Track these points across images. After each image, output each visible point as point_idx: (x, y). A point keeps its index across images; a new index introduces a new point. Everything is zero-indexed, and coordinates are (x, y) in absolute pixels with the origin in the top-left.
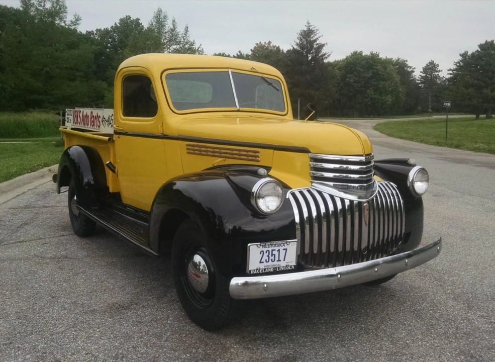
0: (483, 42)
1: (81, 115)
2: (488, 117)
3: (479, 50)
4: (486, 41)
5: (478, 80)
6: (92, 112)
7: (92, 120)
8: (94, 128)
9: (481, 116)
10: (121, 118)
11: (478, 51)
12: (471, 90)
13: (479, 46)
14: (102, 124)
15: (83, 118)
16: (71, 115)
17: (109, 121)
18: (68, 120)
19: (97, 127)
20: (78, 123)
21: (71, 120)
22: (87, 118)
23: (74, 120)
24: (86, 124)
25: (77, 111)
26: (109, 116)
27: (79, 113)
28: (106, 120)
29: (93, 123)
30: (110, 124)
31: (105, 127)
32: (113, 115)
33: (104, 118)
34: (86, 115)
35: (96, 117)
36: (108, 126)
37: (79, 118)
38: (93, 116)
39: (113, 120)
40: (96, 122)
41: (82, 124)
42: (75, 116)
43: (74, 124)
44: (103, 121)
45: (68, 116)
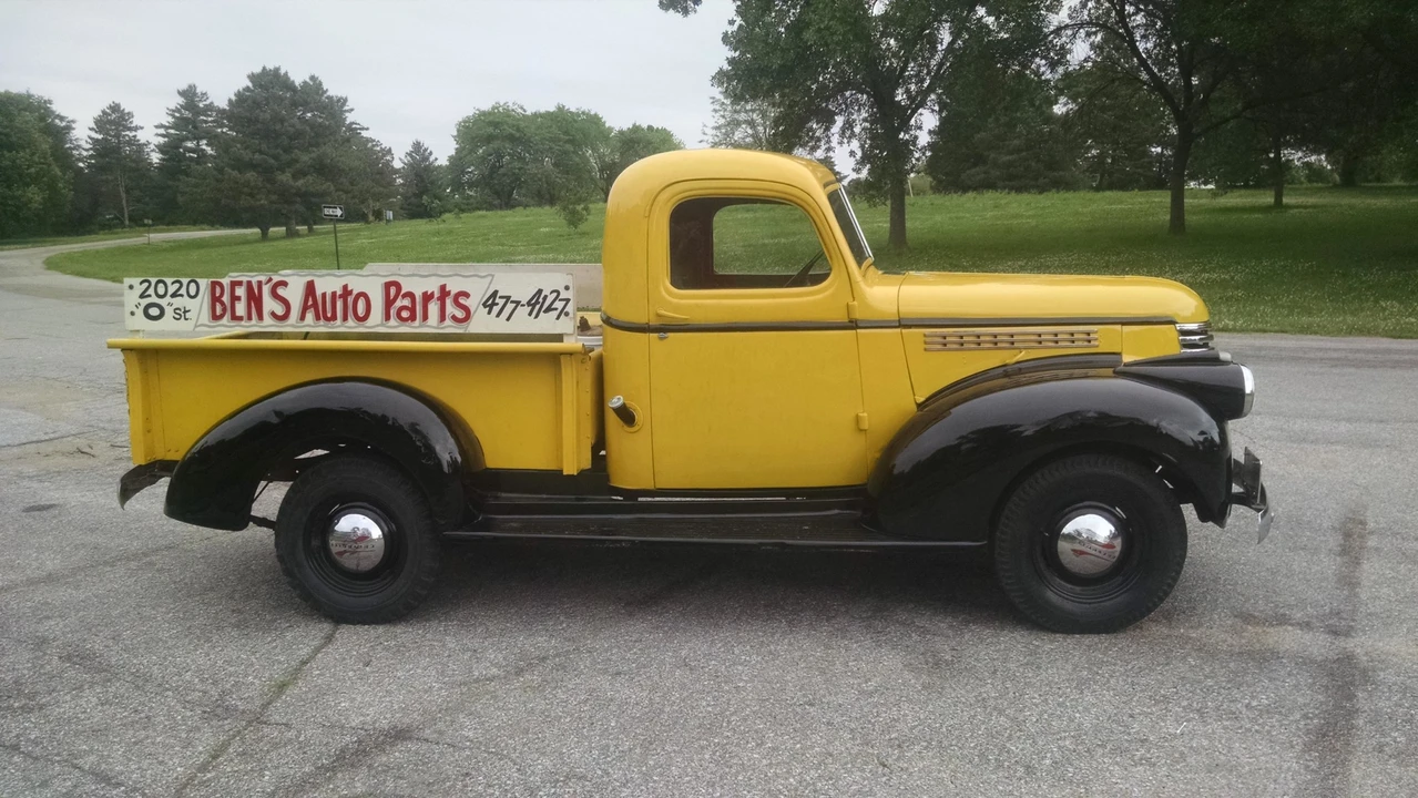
0: (258, 70)
1: (294, 294)
2: (291, 234)
3: (250, 85)
4: (264, 68)
5: (261, 152)
6: (398, 286)
7: (399, 303)
8: (420, 326)
9: (272, 229)
10: (670, 294)
11: (247, 89)
12: (251, 175)
13: (249, 77)
14: (489, 313)
15: (310, 303)
16: (182, 295)
17: (537, 302)
18: (154, 312)
19: (448, 322)
20: (260, 317)
21: (185, 312)
22: (350, 300)
23: (224, 310)
24: (345, 318)
25: (249, 283)
26: (540, 291)
27: (266, 289)
28: (518, 303)
29: (405, 314)
30: (549, 309)
31: (508, 319)
32: (567, 288)
33: (501, 297)
34: (339, 293)
35: (437, 295)
36: (530, 314)
37: (269, 304)
38: (410, 295)
39: (568, 300)
40: (433, 308)
41: (303, 318)
42: (235, 299)
43: (225, 320)
44: (494, 304)
45: (154, 299)
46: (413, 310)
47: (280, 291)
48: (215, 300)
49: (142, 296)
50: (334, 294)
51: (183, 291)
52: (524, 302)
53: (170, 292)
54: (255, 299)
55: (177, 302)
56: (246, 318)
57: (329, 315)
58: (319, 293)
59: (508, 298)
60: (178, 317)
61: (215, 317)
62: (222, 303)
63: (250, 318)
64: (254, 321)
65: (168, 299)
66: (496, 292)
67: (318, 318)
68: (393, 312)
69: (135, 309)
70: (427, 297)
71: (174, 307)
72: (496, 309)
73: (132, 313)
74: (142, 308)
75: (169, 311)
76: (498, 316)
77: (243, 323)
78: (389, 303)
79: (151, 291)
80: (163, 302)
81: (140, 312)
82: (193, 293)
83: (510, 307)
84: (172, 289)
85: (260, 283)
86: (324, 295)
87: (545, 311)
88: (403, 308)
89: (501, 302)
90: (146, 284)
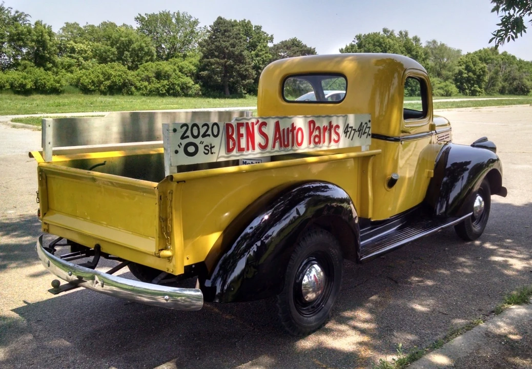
1: (268, 131)
6: (314, 123)
7: (315, 133)
8: (323, 146)
14: (346, 137)
15: (277, 136)
16: (209, 135)
17: (361, 129)
18: (191, 149)
19: (333, 143)
20: (254, 148)
21: (212, 147)
22: (295, 132)
23: (234, 144)
24: (293, 145)
25: (247, 124)
26: (362, 123)
27: (256, 127)
28: (355, 130)
29: (317, 140)
30: (365, 133)
31: (352, 140)
32: (370, 121)
33: (350, 127)
34: (290, 129)
35: (328, 128)
36: (359, 136)
37: (258, 139)
38: (319, 128)
39: (369, 127)
40: (327, 135)
41: (274, 147)
42: (240, 136)
43: (234, 152)
44: (348, 131)
45: (191, 139)
46: (319, 137)
47: (264, 130)
48: (229, 137)
49: (183, 137)
50: (288, 129)
51: (209, 132)
52: (357, 130)
53: (201, 133)
54: (251, 136)
55: (207, 140)
56: (246, 149)
57: (286, 143)
58: (281, 129)
59: (352, 127)
60: (207, 152)
61: (229, 150)
62: (233, 140)
63: (248, 149)
64: (250, 151)
65: (200, 138)
66: (348, 124)
67: (281, 146)
68: (312, 139)
69: (178, 148)
70: (325, 129)
71: (204, 144)
72: (348, 134)
73: (176, 152)
74: (183, 147)
75: (201, 148)
76: (349, 138)
77: (245, 153)
78: (311, 133)
79: (188, 133)
80: (197, 141)
81: (181, 150)
82: (215, 133)
83: (353, 132)
84: (202, 131)
85: (253, 123)
86: (284, 130)
87: (363, 134)
88: (316, 136)
89: (350, 130)
90: (185, 128)
